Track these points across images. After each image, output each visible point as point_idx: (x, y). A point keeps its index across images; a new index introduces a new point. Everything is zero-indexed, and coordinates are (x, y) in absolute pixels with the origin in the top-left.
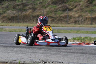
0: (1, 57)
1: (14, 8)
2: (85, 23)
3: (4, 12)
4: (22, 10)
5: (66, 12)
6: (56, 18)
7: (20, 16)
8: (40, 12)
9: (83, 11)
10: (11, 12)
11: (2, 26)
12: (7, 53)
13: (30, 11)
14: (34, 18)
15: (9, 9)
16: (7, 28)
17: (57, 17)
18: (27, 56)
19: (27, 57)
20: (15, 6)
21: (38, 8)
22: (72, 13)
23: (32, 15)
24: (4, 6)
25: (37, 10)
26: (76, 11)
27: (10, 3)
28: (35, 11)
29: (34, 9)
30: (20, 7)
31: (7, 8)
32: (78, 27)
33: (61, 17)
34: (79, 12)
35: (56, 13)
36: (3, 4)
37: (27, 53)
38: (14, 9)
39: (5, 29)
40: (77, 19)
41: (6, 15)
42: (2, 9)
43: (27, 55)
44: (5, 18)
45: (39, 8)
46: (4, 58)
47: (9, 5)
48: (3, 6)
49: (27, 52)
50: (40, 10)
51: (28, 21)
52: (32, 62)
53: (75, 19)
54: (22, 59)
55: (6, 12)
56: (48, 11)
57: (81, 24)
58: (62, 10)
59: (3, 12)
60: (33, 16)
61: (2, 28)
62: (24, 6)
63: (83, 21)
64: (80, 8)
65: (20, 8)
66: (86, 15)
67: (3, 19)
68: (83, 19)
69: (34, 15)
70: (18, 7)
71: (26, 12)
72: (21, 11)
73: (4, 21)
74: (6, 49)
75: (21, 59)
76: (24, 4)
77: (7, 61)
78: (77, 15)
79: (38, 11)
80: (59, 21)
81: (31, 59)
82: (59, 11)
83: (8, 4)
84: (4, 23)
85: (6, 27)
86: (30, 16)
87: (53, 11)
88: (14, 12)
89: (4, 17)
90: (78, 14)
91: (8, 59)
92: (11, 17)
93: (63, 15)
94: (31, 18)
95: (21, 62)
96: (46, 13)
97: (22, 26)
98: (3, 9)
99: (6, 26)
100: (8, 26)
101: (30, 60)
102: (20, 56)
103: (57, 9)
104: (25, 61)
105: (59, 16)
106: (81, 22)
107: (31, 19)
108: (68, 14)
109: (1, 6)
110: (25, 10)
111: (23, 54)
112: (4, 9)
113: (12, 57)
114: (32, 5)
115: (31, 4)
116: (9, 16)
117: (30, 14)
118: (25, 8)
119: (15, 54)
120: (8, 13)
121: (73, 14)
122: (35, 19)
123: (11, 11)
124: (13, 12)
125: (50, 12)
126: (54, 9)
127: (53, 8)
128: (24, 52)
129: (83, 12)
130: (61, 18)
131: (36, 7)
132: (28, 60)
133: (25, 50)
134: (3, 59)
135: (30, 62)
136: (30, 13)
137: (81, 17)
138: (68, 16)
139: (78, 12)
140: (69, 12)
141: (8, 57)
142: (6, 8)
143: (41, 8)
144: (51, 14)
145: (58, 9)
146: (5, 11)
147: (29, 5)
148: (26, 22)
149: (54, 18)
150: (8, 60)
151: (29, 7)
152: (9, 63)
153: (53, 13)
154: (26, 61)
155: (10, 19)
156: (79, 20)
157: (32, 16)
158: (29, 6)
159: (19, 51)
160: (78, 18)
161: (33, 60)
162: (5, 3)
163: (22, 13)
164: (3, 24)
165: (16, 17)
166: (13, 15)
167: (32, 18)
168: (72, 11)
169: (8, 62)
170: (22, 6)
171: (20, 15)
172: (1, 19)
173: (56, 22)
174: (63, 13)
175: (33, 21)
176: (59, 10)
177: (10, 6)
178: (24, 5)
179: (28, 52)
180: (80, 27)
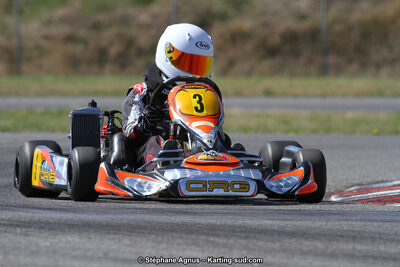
7: (338, 28)
41: (245, 23)
44: (239, 44)
51: (393, 62)
59: (229, 7)
67: (231, 53)
73: (231, 63)
89: (235, 38)
92: (283, 35)
97: (344, 95)
116: (265, 31)
120: (264, 12)
148: (378, 66)
155: (271, 52)
165: (314, 35)
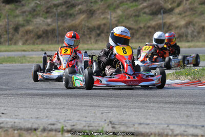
0: (24, 119)
1: (47, 12)
2: (200, 38)
3: (28, 22)
4: (65, 16)
5: (160, 16)
6: (137, 30)
7: (60, 28)
8: (104, 18)
9: (195, 12)
10: (41, 22)
11: (24, 51)
12: (35, 109)
13: (83, 17)
14: (91, 31)
15: (38, 15)
16: (34, 56)
17: (141, 28)
18: (78, 115)
19: (79, 117)
20: (49, 8)
21: (98, 9)
22: (172, 18)
23: (88, 26)
24: (26, 8)
25: (96, 15)
26: (180, 14)
27: (39, 3)
28: (92, 16)
29: (91, 13)
30: (61, 10)
31: (34, 13)
32: (186, 48)
33: (149, 27)
34: (187, 16)
35: (137, 18)
36: (23, 5)
37: (79, 108)
38: (48, 15)
39: (31, 58)
40: (183, 30)
41: (30, 28)
42: (23, 16)
43: (78, 112)
44: (28, 34)
45: (100, 11)
46: (29, 120)
47: (37, 7)
48: (24, 10)
49: (77, 105)
50: (103, 13)
52: (89, 126)
53: (178, 31)
54: (68, 120)
55: (32, 22)
56: (121, 17)
57: (192, 41)
58: (151, 12)
59: (25, 22)
60: (89, 29)
61: (24, 56)
62: (68, 7)
63: (195, 33)
64: (189, 7)
65: (62, 12)
66: (203, 22)
67: (26, 37)
68: (195, 29)
69: (90, 25)
70: (56, 9)
71: (73, 20)
72: (63, 17)
73: (27, 40)
74: (33, 100)
75: (65, 121)
76: (69, 2)
77: (35, 126)
78: (182, 23)
79: (100, 16)
80: (145, 36)
81: (87, 119)
82: (144, 15)
83: (36, 5)
84: (28, 45)
85: (31, 53)
86: (82, 29)
87: (131, 16)
88: (49, 20)
89: (27, 32)
90: (184, 19)
91: (38, 121)
92: (43, 31)
93: (153, 23)
94: (86, 33)
95: (66, 126)
96: (116, 21)
98: (24, 14)
99: (32, 51)
100: (35, 51)
101: (84, 124)
102: (64, 114)
103: (139, 11)
104: (74, 125)
105: (144, 26)
106: (192, 36)
107: (84, 35)
108: (163, 19)
109: (21, 9)
110: (71, 15)
111: (69, 111)
112: (27, 16)
113: (47, 117)
114: (85, 4)
115: (83, 2)
116: (37, 30)
117: (83, 23)
118: (71, 12)
119: (52, 110)
120: (36, 24)
121: (174, 19)
122: (94, 33)
123: (42, 19)
124: (45, 20)
125: (126, 19)
126: (134, 10)
127: (131, 9)
128: (72, 105)
129: (194, 14)
130: (150, 30)
131: (95, 7)
132: (81, 123)
133: (75, 101)
134: (27, 123)
135: (84, 127)
136: (81, 21)
137: (191, 26)
138: (164, 24)
139: (185, 16)
140: (165, 15)
141: (37, 118)
142: (30, 12)
143: (106, 11)
144: (126, 21)
145: (143, 11)
146: (28, 18)
147: (79, 5)
149: (133, 31)
150: (38, 125)
151: (80, 9)
152: (40, 130)
153: (131, 19)
154: (77, 125)
155: (39, 37)
156: (188, 34)
157: (86, 29)
158: (80, 7)
159: (62, 104)
160: (185, 29)
161: (90, 121)
162: (29, 3)
163: (64, 22)
164: (25, 47)
165: (53, 31)
166: (46, 28)
167: (87, 31)
168: (172, 14)
169: (38, 129)
170: (64, 7)
171: (60, 26)
172: (22, 36)
173: (137, 39)
174: (152, 19)
175: (90, 38)
176: (145, 13)
177: (39, 8)
178: (69, 5)
179: (80, 106)
180: (190, 47)
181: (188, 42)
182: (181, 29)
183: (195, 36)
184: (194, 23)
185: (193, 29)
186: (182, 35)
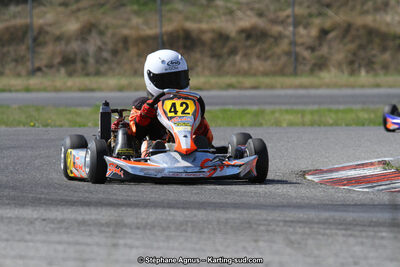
181: (88, 75)
182: (68, 41)
183: (106, 60)
184: (102, 28)
185: (99, 43)
186: (72, 56)
